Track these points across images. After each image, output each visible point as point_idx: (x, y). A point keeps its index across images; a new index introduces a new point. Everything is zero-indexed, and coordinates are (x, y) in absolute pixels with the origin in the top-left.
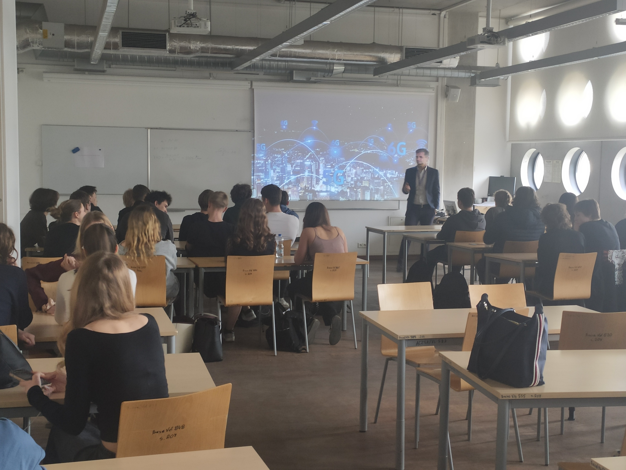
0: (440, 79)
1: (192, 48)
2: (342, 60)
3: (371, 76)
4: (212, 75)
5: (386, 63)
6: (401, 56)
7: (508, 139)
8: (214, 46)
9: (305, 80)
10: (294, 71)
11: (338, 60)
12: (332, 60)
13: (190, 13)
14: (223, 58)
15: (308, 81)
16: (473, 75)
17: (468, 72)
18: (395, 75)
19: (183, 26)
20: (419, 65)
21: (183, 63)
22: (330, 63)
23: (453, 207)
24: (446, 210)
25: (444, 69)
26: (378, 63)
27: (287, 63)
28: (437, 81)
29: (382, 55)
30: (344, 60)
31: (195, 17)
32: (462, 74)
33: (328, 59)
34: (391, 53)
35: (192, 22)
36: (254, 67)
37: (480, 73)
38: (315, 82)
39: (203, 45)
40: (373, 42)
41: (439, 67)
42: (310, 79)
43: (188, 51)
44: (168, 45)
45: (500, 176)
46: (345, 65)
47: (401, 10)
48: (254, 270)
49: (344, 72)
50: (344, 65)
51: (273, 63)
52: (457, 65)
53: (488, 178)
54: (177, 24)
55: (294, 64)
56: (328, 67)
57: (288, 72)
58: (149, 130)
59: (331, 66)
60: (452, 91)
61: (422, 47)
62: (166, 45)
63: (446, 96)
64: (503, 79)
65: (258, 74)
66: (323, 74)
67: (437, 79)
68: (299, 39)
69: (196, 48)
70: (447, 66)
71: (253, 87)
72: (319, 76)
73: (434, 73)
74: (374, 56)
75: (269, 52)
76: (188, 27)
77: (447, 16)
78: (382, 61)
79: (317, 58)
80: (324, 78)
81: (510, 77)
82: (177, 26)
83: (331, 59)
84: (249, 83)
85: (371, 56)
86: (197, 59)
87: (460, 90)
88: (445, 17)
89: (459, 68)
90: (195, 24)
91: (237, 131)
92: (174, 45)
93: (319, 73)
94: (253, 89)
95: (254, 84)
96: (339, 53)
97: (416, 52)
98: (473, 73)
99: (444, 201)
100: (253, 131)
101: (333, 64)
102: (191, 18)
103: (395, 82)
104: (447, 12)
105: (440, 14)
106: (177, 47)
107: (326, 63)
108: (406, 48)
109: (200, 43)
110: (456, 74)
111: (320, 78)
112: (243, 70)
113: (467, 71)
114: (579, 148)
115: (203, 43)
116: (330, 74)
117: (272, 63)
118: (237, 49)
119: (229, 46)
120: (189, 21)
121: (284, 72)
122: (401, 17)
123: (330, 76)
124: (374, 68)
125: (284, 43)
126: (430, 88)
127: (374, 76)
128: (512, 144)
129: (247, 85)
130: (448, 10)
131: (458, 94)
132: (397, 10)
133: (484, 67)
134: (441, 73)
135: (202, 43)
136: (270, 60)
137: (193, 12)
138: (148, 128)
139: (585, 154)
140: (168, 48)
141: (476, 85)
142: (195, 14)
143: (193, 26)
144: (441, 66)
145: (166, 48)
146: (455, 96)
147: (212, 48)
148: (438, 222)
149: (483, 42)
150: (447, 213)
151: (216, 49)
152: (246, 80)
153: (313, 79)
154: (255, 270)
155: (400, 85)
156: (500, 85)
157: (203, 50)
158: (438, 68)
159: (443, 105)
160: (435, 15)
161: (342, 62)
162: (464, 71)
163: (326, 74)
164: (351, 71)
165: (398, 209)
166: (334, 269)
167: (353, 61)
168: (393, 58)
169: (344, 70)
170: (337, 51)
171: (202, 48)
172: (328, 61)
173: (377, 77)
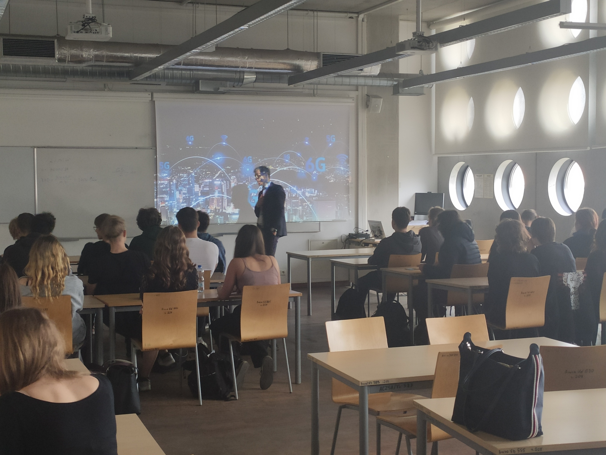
0: (360, 88)
1: (84, 56)
2: (254, 68)
3: (286, 85)
4: (107, 87)
5: (302, 71)
6: (318, 63)
7: (434, 152)
8: (109, 53)
9: (213, 90)
10: (200, 81)
11: (249, 68)
12: (243, 69)
13: (88, 17)
14: (119, 67)
15: (216, 92)
16: (395, 83)
17: (390, 80)
18: (311, 84)
19: (81, 32)
20: (340, 73)
21: (74, 73)
22: (240, 72)
23: (379, 227)
24: (371, 232)
25: (366, 77)
26: (293, 71)
27: (192, 72)
28: (357, 90)
29: (298, 62)
30: (255, 68)
31: (95, 22)
32: (384, 82)
33: (238, 67)
34: (308, 60)
35: (91, 27)
36: (155, 77)
37: (403, 81)
38: (223, 93)
39: (97, 53)
40: (287, 48)
41: (359, 75)
42: (219, 89)
43: (81, 61)
44: (57, 53)
45: (427, 193)
46: (257, 73)
47: (315, 13)
48: (174, 308)
49: (255, 82)
50: (255, 74)
51: (177, 71)
52: (378, 73)
53: (414, 195)
54: (73, 29)
55: (200, 73)
56: (237, 76)
57: (193, 81)
58: (35, 149)
59: (242, 75)
60: (373, 100)
61: (341, 53)
62: (54, 53)
63: (367, 106)
64: (428, 87)
65: (160, 85)
66: (232, 83)
67: (357, 88)
68: (211, 45)
69: (89, 56)
70: (368, 74)
71: (154, 99)
72: (228, 86)
73: (354, 81)
74: (289, 64)
75: (175, 59)
76: (86, 32)
77: (365, 20)
78: (297, 69)
79: (226, 67)
80: (234, 88)
81: (434, 84)
82: (74, 32)
83: (242, 67)
84: (149, 95)
85: (284, 63)
86: (90, 68)
87: (382, 99)
88: (363, 21)
89: (381, 75)
90: (94, 29)
91: (136, 148)
92: (64, 53)
93: (228, 83)
94: (154, 101)
95: (155, 95)
96: (250, 60)
97: (336, 58)
98: (395, 81)
99: (369, 221)
100: (155, 148)
101: (244, 72)
102: (90, 23)
103: (312, 92)
104: (365, 15)
105: (358, 17)
106: (67, 55)
107: (236, 72)
108: (323, 55)
109: (93, 51)
110: (377, 82)
111: (230, 89)
112: (142, 80)
113: (388, 79)
114: (512, 161)
115: (98, 51)
116: (240, 84)
117: (175, 72)
118: (136, 58)
119: (127, 53)
120: (88, 27)
121: (188, 81)
122: (316, 21)
123: (241, 86)
124: (289, 76)
125: (193, 50)
126: (349, 97)
127: (289, 85)
128: (438, 157)
129: (146, 96)
130: (366, 13)
131: (380, 104)
132: (311, 13)
133: (407, 74)
134: (362, 81)
135: (95, 51)
137: (91, 16)
138: (34, 147)
139: (519, 166)
140: (57, 56)
141: (399, 94)
142: (94, 18)
143: (92, 31)
144: (361, 74)
145: (54, 57)
146: (377, 106)
147: (107, 56)
148: (363, 245)
149: (413, 48)
150: (372, 233)
151: (111, 57)
152: (146, 91)
153: (222, 89)
154: (176, 308)
155: (317, 95)
156: (425, 93)
157: (97, 58)
158: (357, 76)
159: (363, 116)
160: (353, 18)
161: (253, 70)
162: (386, 79)
163: (236, 84)
164: (264, 81)
165: (319, 231)
166: (264, 303)
167: (266, 69)
168: (310, 65)
169: (256, 79)
170: (248, 58)
171: (96, 56)
172: (238, 69)
173: (292, 86)
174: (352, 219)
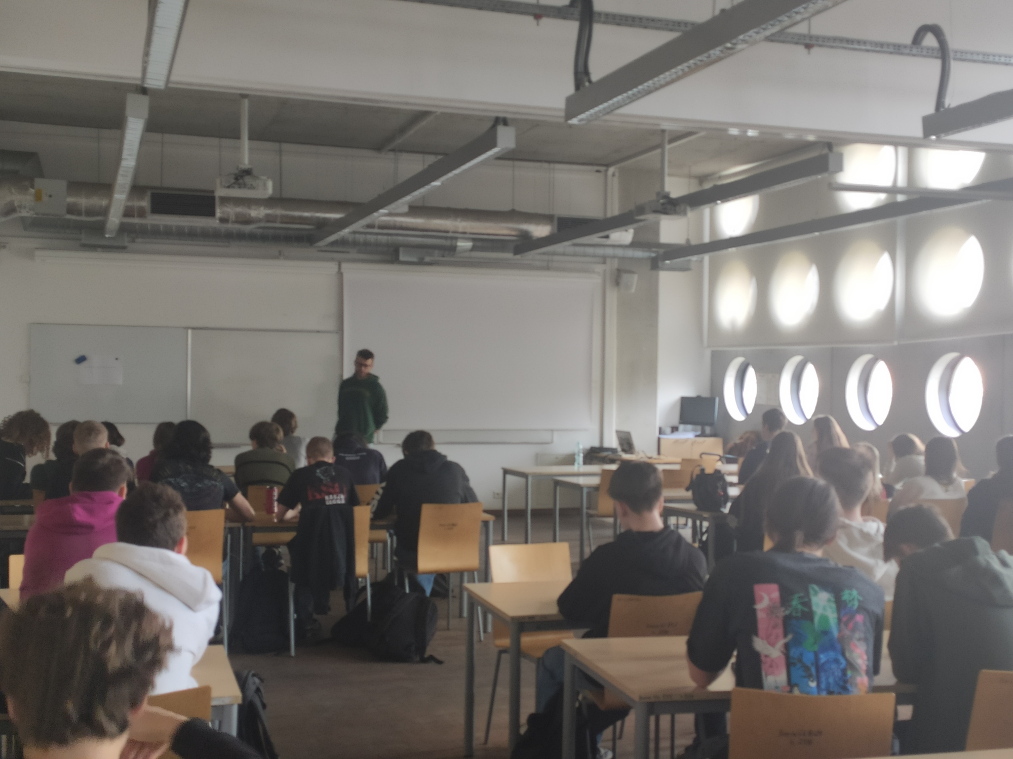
0: (608, 261)
1: (252, 216)
2: (469, 233)
3: (511, 255)
4: (282, 254)
5: (531, 237)
6: (551, 228)
7: (706, 344)
8: (284, 212)
9: (416, 260)
10: (401, 249)
11: (463, 233)
12: (455, 234)
13: (243, 169)
14: (297, 229)
15: (421, 263)
16: (653, 255)
17: (647, 251)
18: (544, 254)
19: (233, 187)
21: (241, 237)
22: (452, 238)
25: (614, 246)
26: (519, 238)
27: (390, 238)
28: (604, 263)
29: (525, 227)
30: (471, 233)
31: (250, 175)
32: (639, 254)
34: (538, 223)
35: (246, 181)
36: (343, 242)
37: (664, 252)
38: (430, 264)
39: (268, 212)
40: (512, 209)
41: (605, 243)
42: (424, 258)
43: (248, 221)
44: (219, 211)
45: (696, 396)
46: (474, 240)
47: (552, 165)
49: (471, 250)
50: (472, 241)
51: (370, 237)
52: (630, 242)
53: (679, 399)
54: (224, 184)
55: (399, 238)
56: (447, 243)
57: (392, 249)
58: (190, 331)
59: (454, 241)
60: (625, 277)
61: (581, 216)
62: (215, 212)
63: (618, 284)
64: (697, 260)
65: (350, 252)
66: (441, 252)
67: (604, 259)
68: (401, 204)
69: (258, 216)
70: (616, 243)
71: (343, 270)
72: (436, 255)
73: (600, 251)
74: (514, 229)
75: (360, 221)
76: (239, 188)
77: (617, 174)
78: (525, 236)
79: (435, 231)
80: (444, 258)
81: (707, 257)
82: (225, 187)
83: (453, 232)
84: (336, 265)
85: (509, 228)
86: (261, 230)
87: (637, 275)
88: (613, 175)
89: (634, 245)
90: (249, 183)
91: (317, 333)
92: (227, 212)
93: (436, 251)
94: (342, 273)
95: (343, 265)
96: (464, 223)
97: (571, 222)
98: (654, 252)
99: (617, 432)
100: (341, 333)
101: (456, 238)
102: (244, 176)
103: (545, 264)
104: (616, 168)
105: (607, 170)
106: (231, 214)
107: (446, 238)
108: (558, 217)
109: (265, 209)
110: (630, 253)
111: (437, 258)
112: (327, 246)
113: (645, 249)
114: (803, 357)
115: (270, 210)
116: (452, 253)
117: (368, 237)
118: (318, 218)
119: (307, 212)
120: (241, 181)
121: (385, 249)
122: (552, 175)
123: (453, 255)
124: (515, 244)
125: (381, 211)
126: (593, 272)
127: (514, 255)
128: (712, 351)
129: (332, 267)
130: (617, 166)
131: (634, 281)
132: (546, 165)
133: (670, 244)
134: (609, 251)
135: (267, 209)
136: (366, 233)
137: (247, 167)
138: (188, 328)
139: (811, 365)
140: (218, 215)
141: (659, 269)
142: (250, 170)
143: (247, 186)
144: (608, 243)
145: (214, 216)
146: (630, 283)
147: (283, 216)
149: (656, 212)
151: (287, 217)
152: (332, 260)
153: (427, 259)
155: (552, 269)
156: (693, 268)
157: (269, 218)
158: (603, 245)
159: (613, 297)
160: (600, 172)
161: (467, 236)
162: (641, 249)
163: (447, 253)
164: (483, 249)
165: (551, 442)
167: (486, 234)
168: (540, 231)
169: (472, 247)
170: (461, 221)
171: (267, 215)
172: (450, 235)
173: (518, 257)
174: (595, 428)
